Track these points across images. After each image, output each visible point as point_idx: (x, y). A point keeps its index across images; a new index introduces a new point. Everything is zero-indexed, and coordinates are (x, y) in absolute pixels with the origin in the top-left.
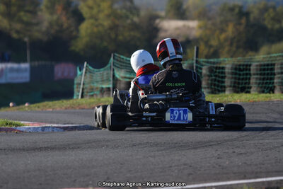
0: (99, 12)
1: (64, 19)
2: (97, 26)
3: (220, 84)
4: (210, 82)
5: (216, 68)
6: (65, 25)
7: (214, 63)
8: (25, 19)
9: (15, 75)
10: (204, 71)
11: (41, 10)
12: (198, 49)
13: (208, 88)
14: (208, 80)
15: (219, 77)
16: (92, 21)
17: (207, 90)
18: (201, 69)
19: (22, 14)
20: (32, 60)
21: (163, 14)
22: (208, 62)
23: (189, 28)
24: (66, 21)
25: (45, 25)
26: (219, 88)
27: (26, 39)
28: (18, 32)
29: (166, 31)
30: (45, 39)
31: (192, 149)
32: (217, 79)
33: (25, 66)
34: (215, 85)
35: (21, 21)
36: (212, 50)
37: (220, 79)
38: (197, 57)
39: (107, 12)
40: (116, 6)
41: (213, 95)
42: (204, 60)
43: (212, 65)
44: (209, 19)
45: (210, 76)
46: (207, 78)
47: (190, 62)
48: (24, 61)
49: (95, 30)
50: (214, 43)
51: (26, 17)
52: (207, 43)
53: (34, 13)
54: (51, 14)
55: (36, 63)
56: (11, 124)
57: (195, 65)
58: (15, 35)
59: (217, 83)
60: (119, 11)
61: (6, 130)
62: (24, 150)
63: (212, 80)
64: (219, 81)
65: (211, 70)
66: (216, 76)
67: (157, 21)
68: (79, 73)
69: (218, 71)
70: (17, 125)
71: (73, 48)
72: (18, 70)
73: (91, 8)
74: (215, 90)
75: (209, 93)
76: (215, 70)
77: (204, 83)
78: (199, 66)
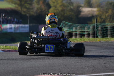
0: (57, 4)
1: (43, 7)
2: (56, 10)
4: (101, 33)
5: (104, 27)
6: (43, 10)
7: (103, 25)
8: (27, 7)
9: (23, 29)
10: (99, 29)
11: (34, 3)
12: (97, 19)
13: (101, 35)
14: (101, 32)
15: (105, 31)
16: (54, 8)
17: (100, 36)
18: (98, 27)
19: (26, 5)
20: (30, 23)
21: (83, 5)
22: (101, 25)
23: (94, 11)
24: (43, 8)
25: (35, 9)
26: (105, 36)
27: (28, 15)
28: (24, 12)
29: (84, 12)
30: (35, 15)
31: (94, 60)
32: (105, 32)
33: (27, 25)
34: (103, 34)
35: (26, 8)
36: (102, 20)
37: (106, 32)
38: (96, 23)
39: (60, 4)
40: (64, 2)
41: (103, 38)
42: (99, 24)
44: (101, 7)
45: (101, 30)
46: (100, 31)
47: (93, 25)
48: (27, 24)
50: (103, 17)
51: (27, 6)
52: (100, 17)
53: (31, 4)
54: (38, 5)
55: (32, 25)
57: (95, 26)
58: (23, 13)
59: (104, 33)
60: (65, 4)
62: (26, 59)
63: (102, 32)
64: (105, 33)
65: (102, 28)
66: (104, 30)
67: (81, 8)
69: (105, 28)
72: (24, 27)
73: (54, 3)
74: (104, 36)
75: (101, 37)
76: (103, 28)
77: (99, 33)
78: (97, 26)
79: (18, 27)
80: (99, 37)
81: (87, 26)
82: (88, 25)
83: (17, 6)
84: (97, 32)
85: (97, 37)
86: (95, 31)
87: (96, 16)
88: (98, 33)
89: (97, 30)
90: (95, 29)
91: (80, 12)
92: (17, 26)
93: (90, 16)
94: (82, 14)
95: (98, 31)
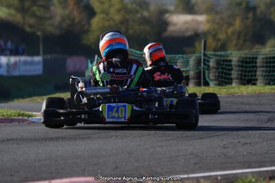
0: (111, 6)
1: (76, 13)
3: (227, 76)
4: (217, 74)
5: (224, 61)
6: (77, 20)
7: (221, 56)
8: (38, 13)
9: (28, 67)
10: (212, 64)
11: (53, 5)
12: (205, 42)
13: (215, 80)
14: (215, 72)
15: (226, 69)
16: (103, 16)
17: (215, 82)
18: (208, 61)
19: (35, 8)
20: (45, 53)
21: (172, 8)
22: (215, 55)
23: (198, 22)
24: (77, 15)
25: (57, 19)
26: (226, 81)
27: (39, 33)
28: (30, 26)
29: (175, 25)
30: (58, 32)
31: (199, 139)
32: (224, 71)
33: (38, 59)
34: (222, 77)
35: (34, 16)
36: (219, 44)
37: (227, 72)
38: (205, 50)
39: (117, 6)
41: (220, 87)
42: (212, 53)
43: (220, 58)
44: (217, 13)
45: (217, 68)
46: (214, 70)
47: (198, 55)
48: (37, 54)
49: (107, 24)
50: (222, 36)
52: (215, 36)
53: (46, 7)
54: (64, 8)
55: (49, 56)
56: (23, 115)
57: (202, 57)
58: (28, 29)
59: (223, 75)
60: (129, 6)
61: (19, 121)
62: (35, 140)
63: (219, 73)
64: (226, 74)
65: (218, 63)
66: (223, 68)
67: (167, 15)
68: (90, 65)
69: (225, 63)
70: (29, 116)
71: (84, 42)
72: (31, 63)
73: (102, 3)
74: (222, 82)
75: (216, 85)
76: (222, 63)
77: (211, 76)
78: (207, 59)
79: (16, 63)
80: (212, 84)
81: (183, 58)
82: (184, 56)
83: (13, 12)
84: (206, 72)
85: (207, 84)
86: (202, 70)
87: (205, 34)
88: (209, 74)
89: (206, 67)
90: (202, 64)
91: (166, 24)
92: (13, 59)
93: (189, 33)
94: (171, 28)
95: (208, 69)
